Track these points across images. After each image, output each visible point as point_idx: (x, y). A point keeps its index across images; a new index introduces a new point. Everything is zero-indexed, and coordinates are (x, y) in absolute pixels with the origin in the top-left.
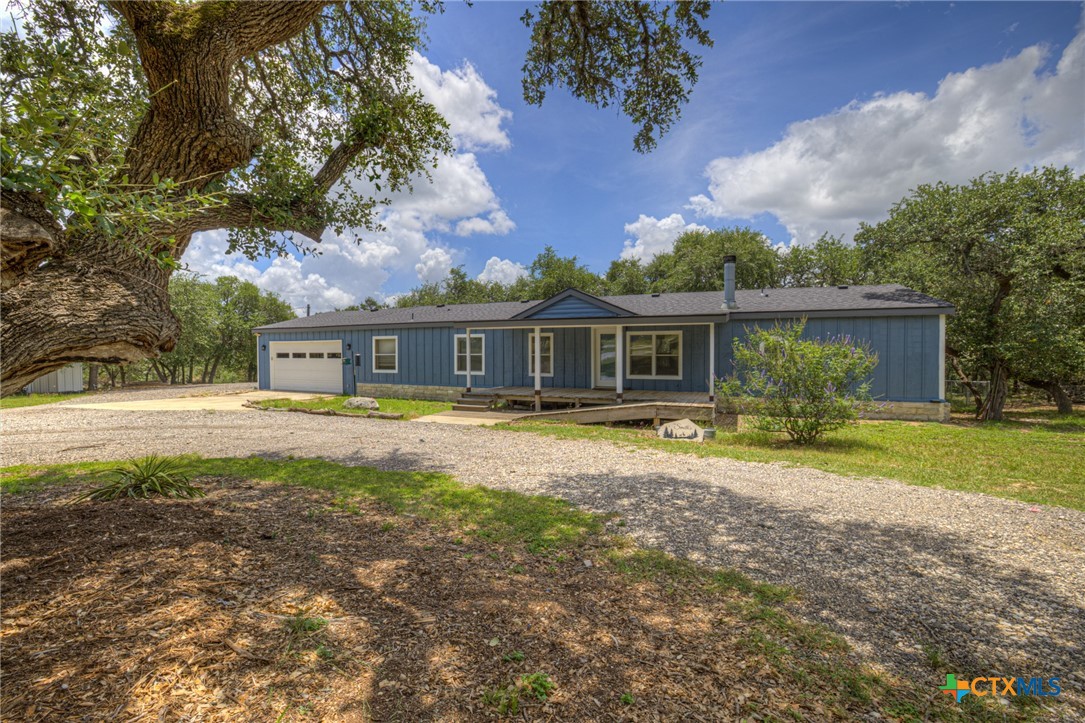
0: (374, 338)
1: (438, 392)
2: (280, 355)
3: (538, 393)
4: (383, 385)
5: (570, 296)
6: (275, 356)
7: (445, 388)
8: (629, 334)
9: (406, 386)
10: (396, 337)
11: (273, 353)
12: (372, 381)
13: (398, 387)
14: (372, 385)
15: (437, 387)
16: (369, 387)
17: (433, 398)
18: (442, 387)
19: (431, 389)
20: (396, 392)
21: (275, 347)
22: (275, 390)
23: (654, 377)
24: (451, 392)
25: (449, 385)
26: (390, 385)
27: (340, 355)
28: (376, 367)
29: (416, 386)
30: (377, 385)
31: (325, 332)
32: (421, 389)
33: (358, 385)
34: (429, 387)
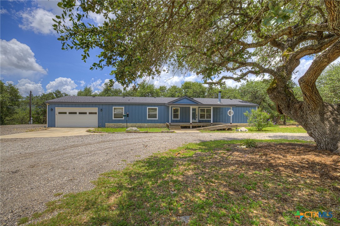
0: (113, 107)
1: (141, 125)
2: (60, 113)
3: (191, 124)
4: (118, 124)
5: (185, 98)
7: (144, 124)
8: (200, 108)
9: (128, 124)
10: (124, 107)
11: (57, 112)
12: (112, 122)
13: (125, 124)
14: (113, 124)
15: (141, 124)
16: (111, 124)
18: (142, 124)
20: (124, 126)
21: (58, 110)
22: (57, 127)
23: (206, 119)
24: (146, 125)
25: (145, 123)
26: (121, 124)
27: (96, 113)
28: (115, 118)
29: (132, 124)
30: (115, 124)
31: (89, 104)
32: (134, 124)
33: (106, 124)
34: (138, 124)
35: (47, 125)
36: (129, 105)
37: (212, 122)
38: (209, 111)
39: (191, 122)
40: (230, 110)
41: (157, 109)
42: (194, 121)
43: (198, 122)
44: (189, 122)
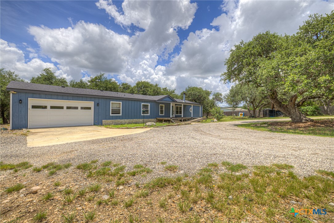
0: (111, 102)
1: (137, 121)
2: (34, 107)
4: (116, 120)
5: (168, 97)
6: (31, 107)
8: (176, 106)
9: (126, 120)
10: (121, 103)
12: (109, 119)
13: (123, 121)
15: (137, 119)
16: (109, 121)
17: (136, 123)
19: (135, 120)
20: (122, 122)
21: (32, 101)
22: (30, 129)
23: (179, 114)
24: (141, 121)
25: (140, 118)
26: (119, 120)
27: (90, 108)
28: (112, 114)
29: (129, 120)
30: (113, 120)
31: (82, 97)
32: (131, 120)
33: (103, 120)
34: (134, 120)
35: (9, 127)
36: (126, 100)
37: (182, 117)
38: (181, 108)
39: (171, 117)
40: (191, 108)
41: (148, 105)
42: (173, 116)
43: (174, 117)
44: (169, 117)
